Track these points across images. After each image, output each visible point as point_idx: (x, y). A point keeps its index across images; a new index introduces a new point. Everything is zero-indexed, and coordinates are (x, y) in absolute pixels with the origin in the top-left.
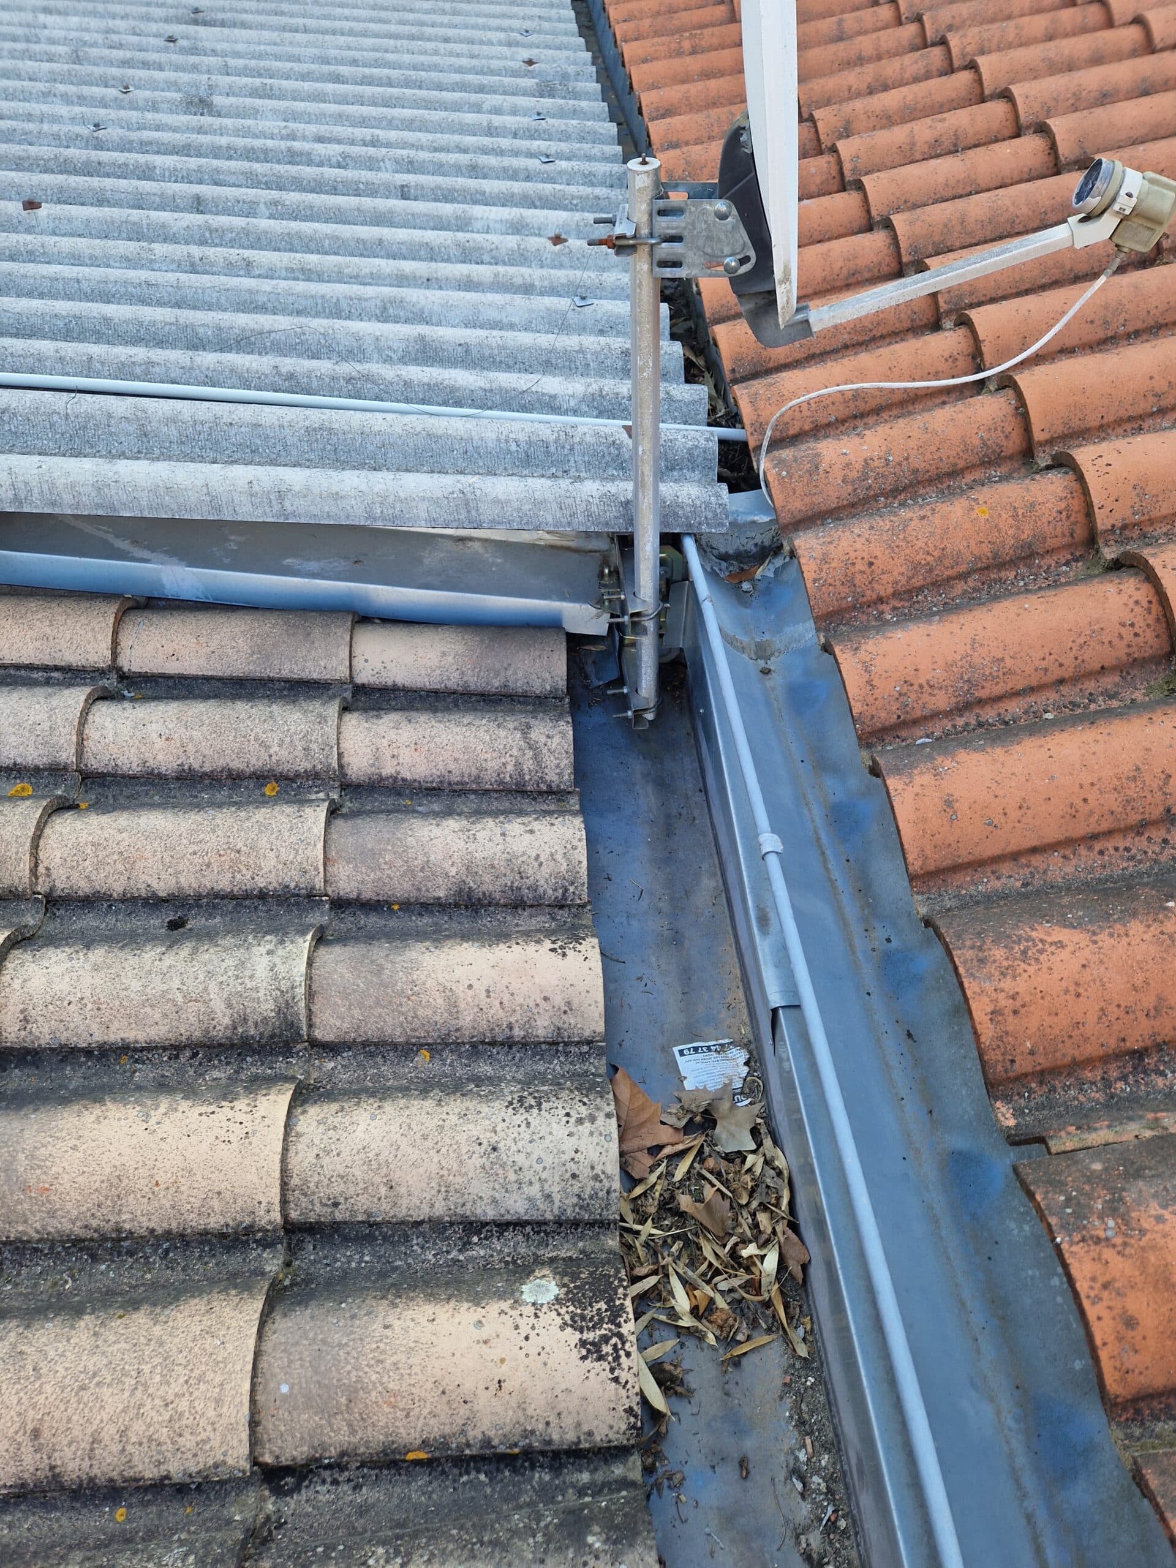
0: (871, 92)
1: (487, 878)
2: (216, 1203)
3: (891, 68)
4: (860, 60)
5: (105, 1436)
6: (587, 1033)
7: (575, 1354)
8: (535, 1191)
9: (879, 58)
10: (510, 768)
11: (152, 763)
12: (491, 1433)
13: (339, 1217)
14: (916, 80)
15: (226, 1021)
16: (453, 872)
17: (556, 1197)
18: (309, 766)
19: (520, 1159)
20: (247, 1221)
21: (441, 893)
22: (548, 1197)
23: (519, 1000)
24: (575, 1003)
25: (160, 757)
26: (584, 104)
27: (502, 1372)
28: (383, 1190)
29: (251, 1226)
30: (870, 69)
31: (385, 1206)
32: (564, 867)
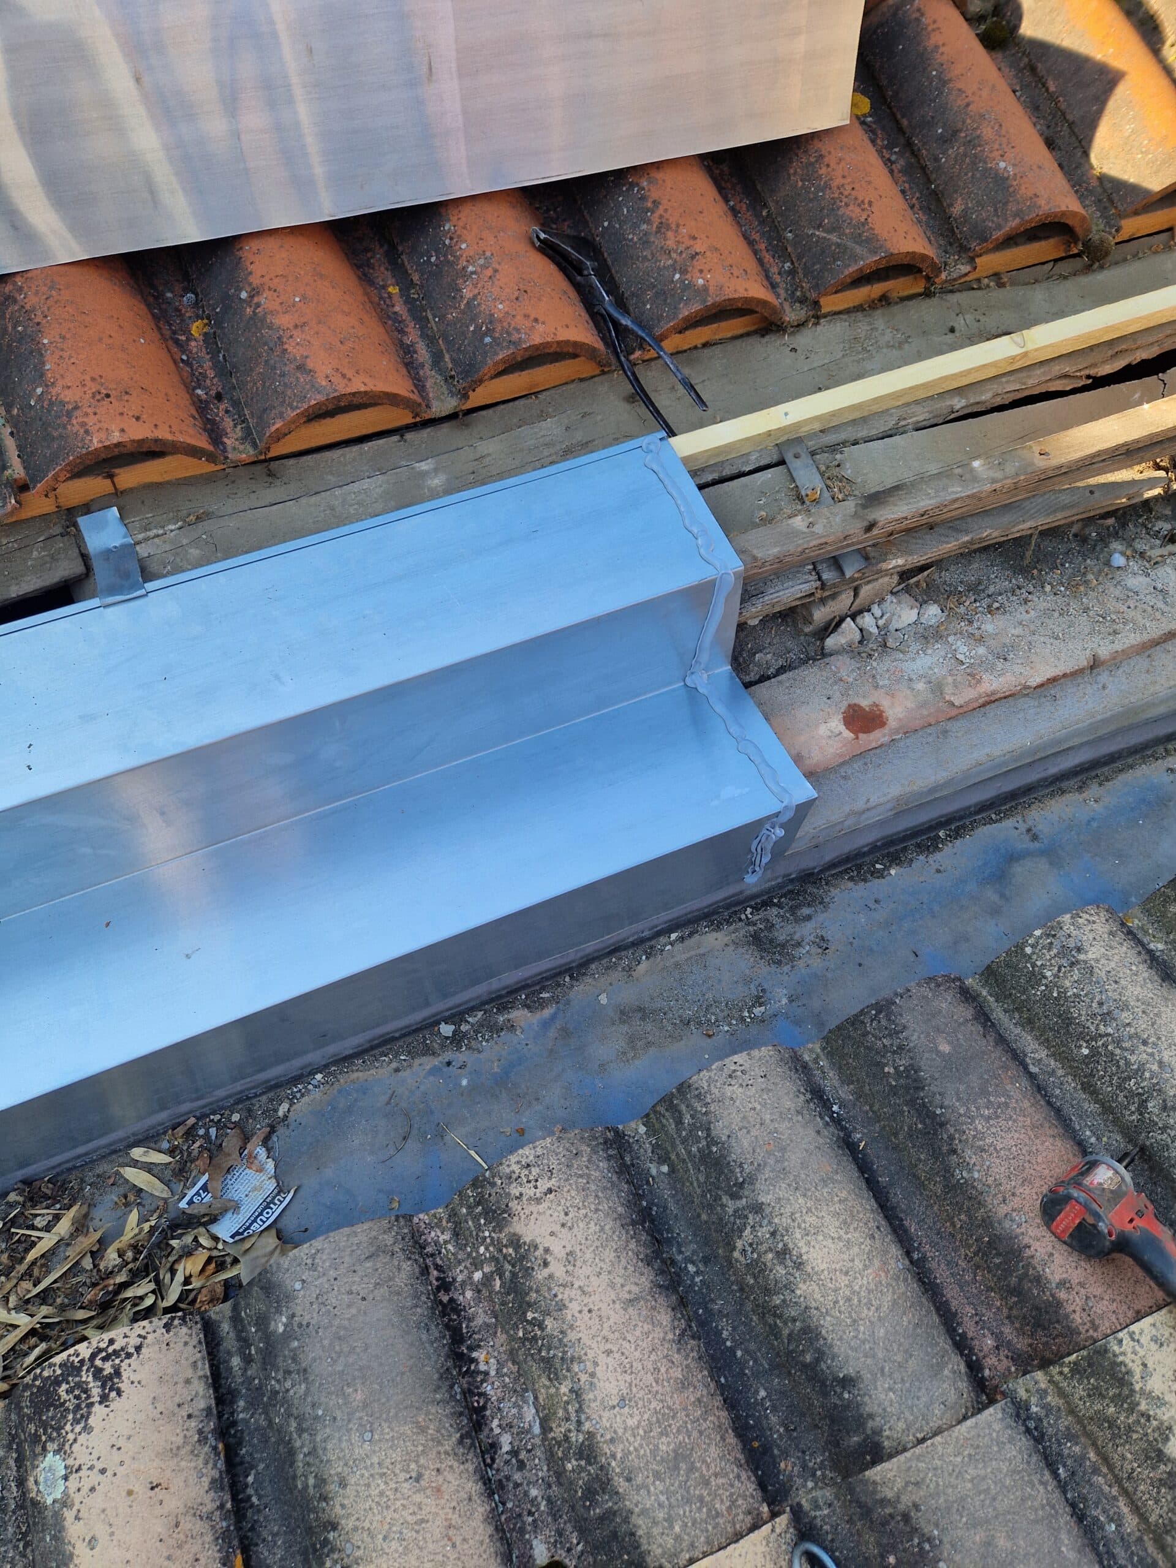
7: (117, 1404)
12: (206, 1481)
27: (141, 1489)
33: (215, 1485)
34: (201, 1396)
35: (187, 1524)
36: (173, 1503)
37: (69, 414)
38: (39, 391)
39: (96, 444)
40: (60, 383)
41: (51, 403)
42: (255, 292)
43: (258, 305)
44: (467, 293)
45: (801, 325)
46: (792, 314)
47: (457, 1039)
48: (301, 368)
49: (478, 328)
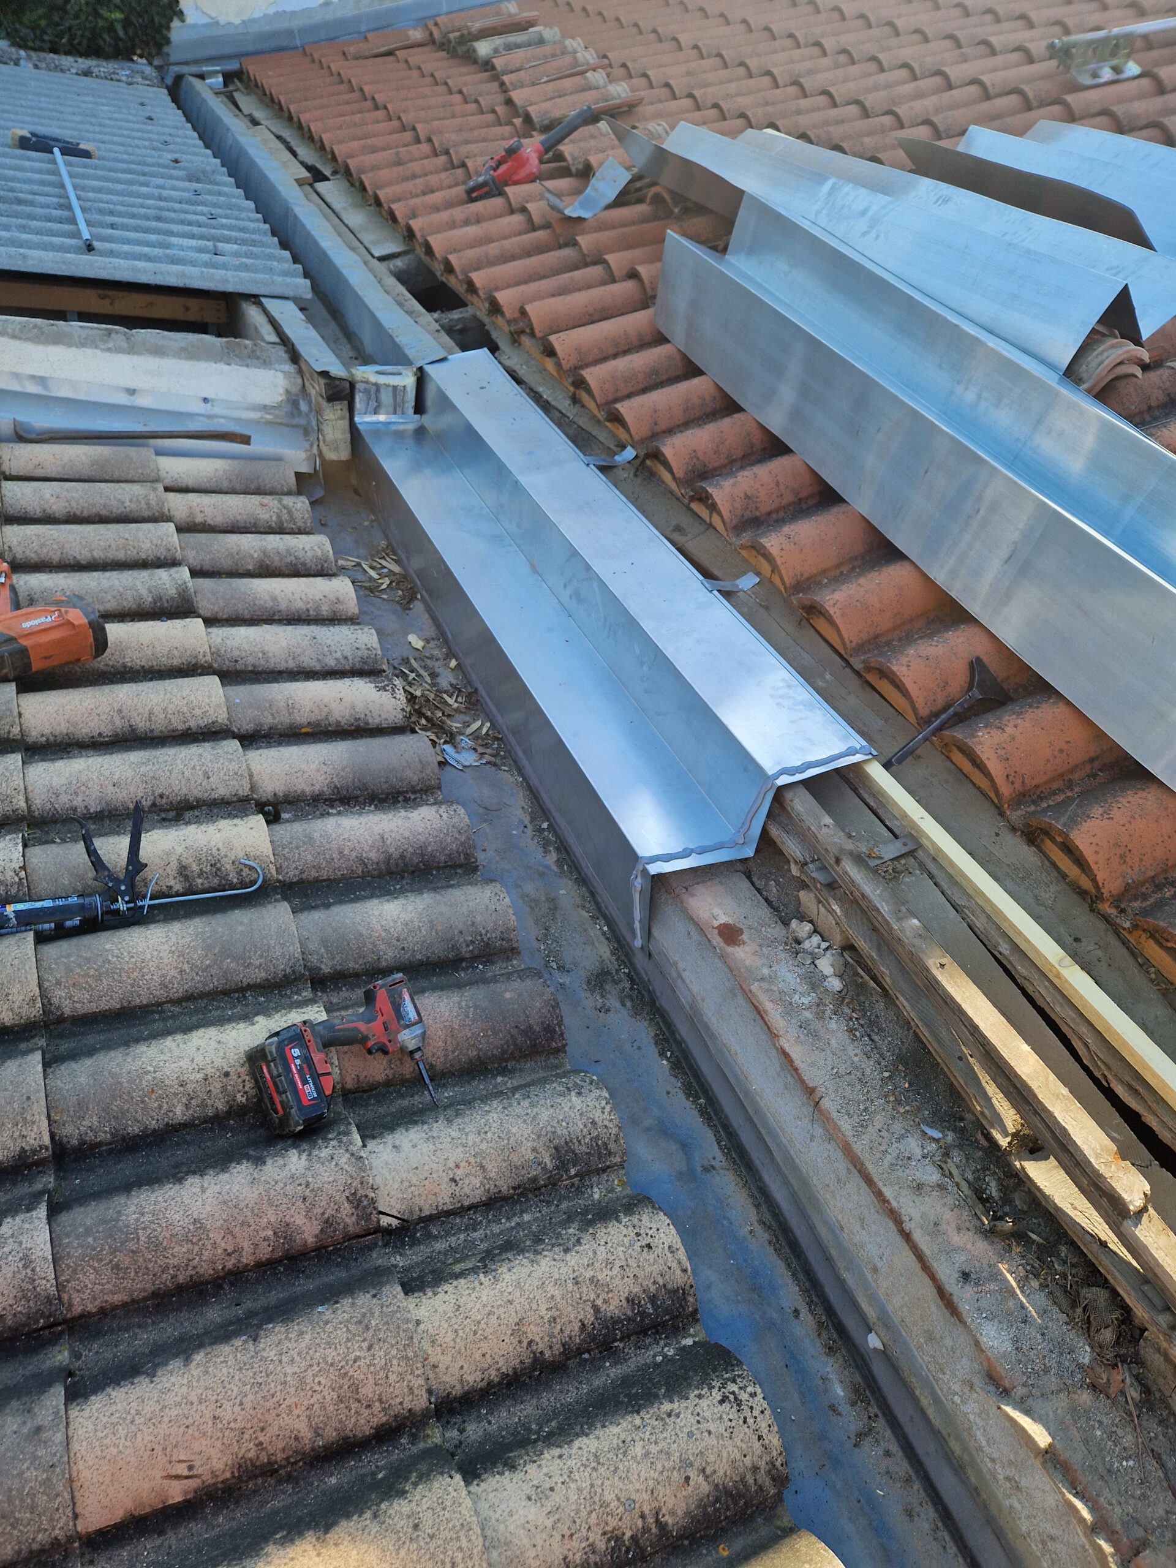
0: (424, 194)
1: (276, 559)
2: (175, 652)
3: (433, 180)
4: (414, 176)
5: (156, 712)
6: (350, 614)
7: (374, 690)
8: (339, 655)
9: (426, 175)
10: (274, 518)
11: (48, 511)
12: (340, 719)
13: (239, 668)
14: (450, 187)
15: (150, 599)
16: (256, 555)
17: (350, 658)
18: (151, 514)
19: (329, 642)
20: (194, 661)
21: (250, 567)
22: (346, 658)
23: (311, 597)
24: (341, 599)
25: (54, 507)
26: (225, 189)
27: (341, 695)
28: (260, 655)
29: (196, 664)
30: (419, 182)
31: (262, 662)
32: (320, 553)
33: (338, 723)
34: (374, 722)
35: (326, 710)
36: (333, 706)
47: (540, 831)
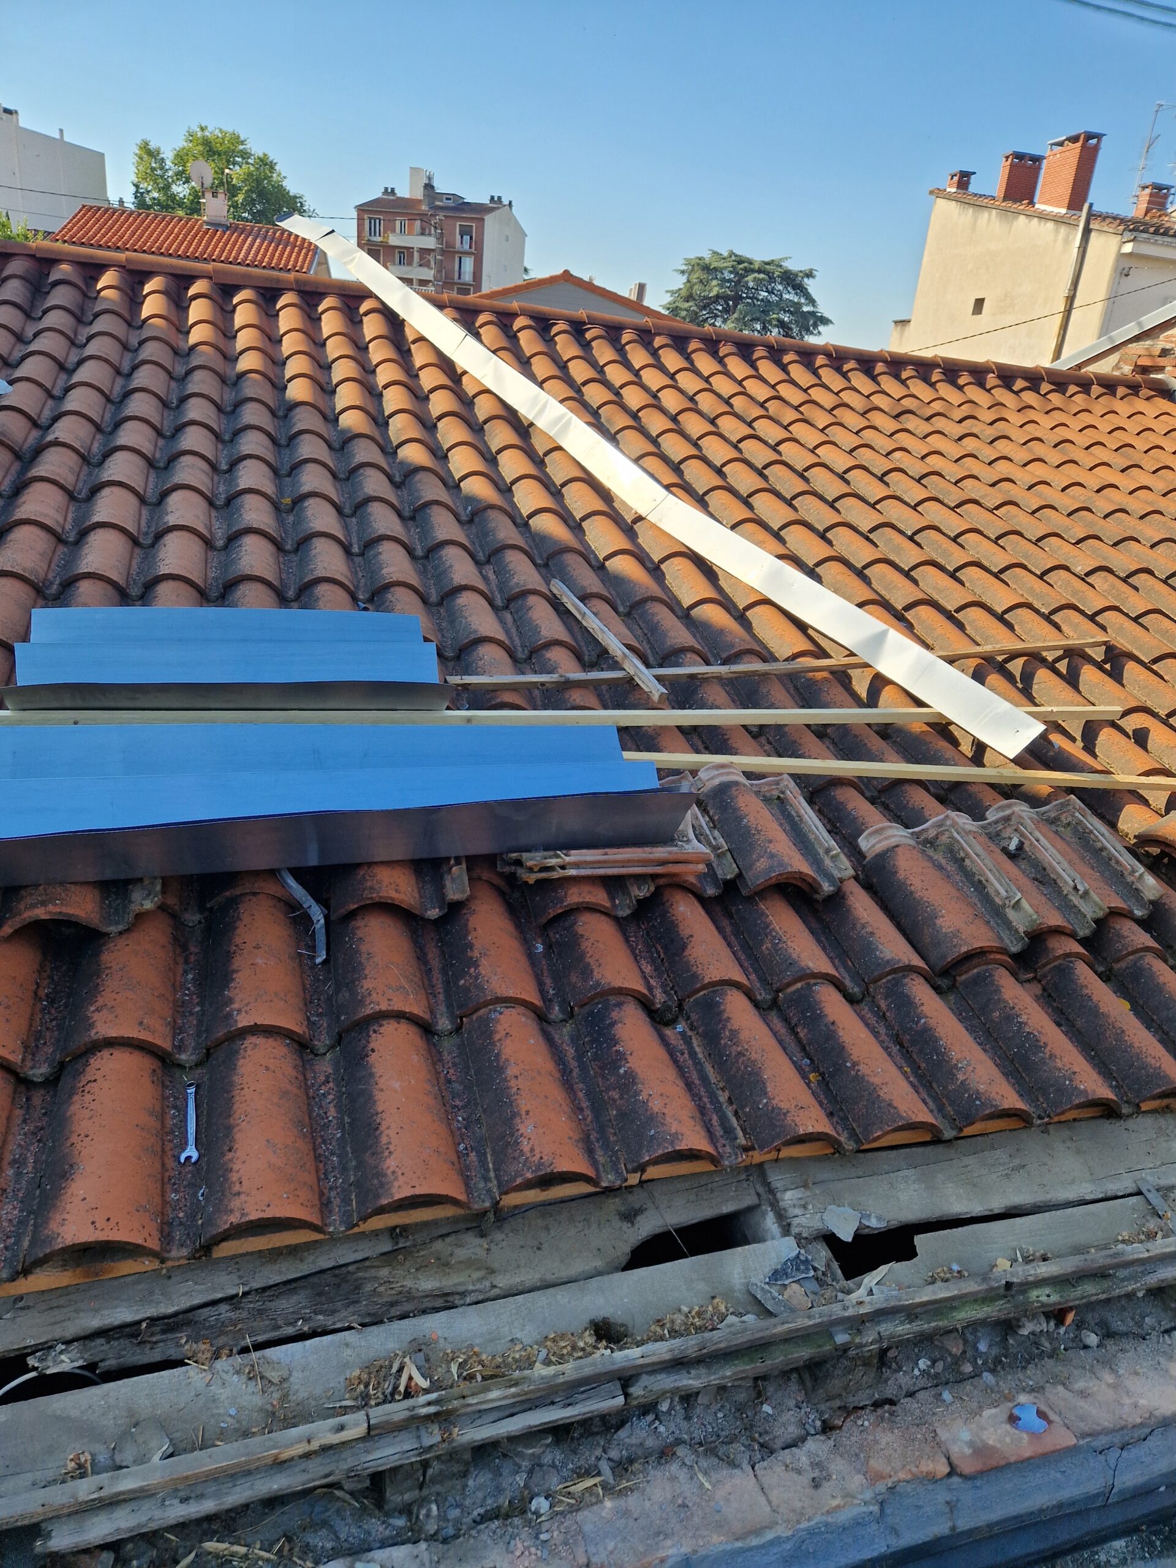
37: (785, 1114)
38: (765, 1101)
39: (801, 1132)
40: (777, 1099)
41: (773, 1108)
42: (855, 1064)
43: (858, 1071)
44: (961, 1077)
45: (1129, 1116)
46: (1126, 1109)
48: (890, 1105)
49: (970, 1096)
